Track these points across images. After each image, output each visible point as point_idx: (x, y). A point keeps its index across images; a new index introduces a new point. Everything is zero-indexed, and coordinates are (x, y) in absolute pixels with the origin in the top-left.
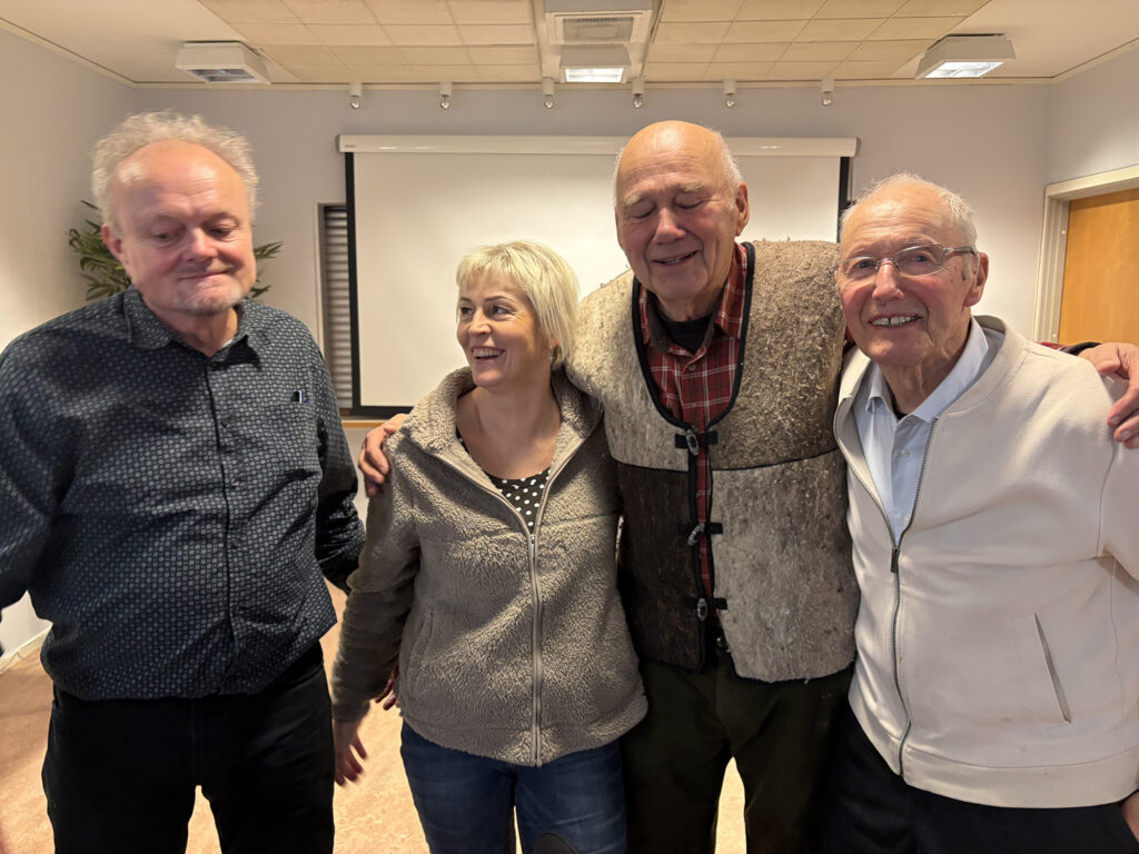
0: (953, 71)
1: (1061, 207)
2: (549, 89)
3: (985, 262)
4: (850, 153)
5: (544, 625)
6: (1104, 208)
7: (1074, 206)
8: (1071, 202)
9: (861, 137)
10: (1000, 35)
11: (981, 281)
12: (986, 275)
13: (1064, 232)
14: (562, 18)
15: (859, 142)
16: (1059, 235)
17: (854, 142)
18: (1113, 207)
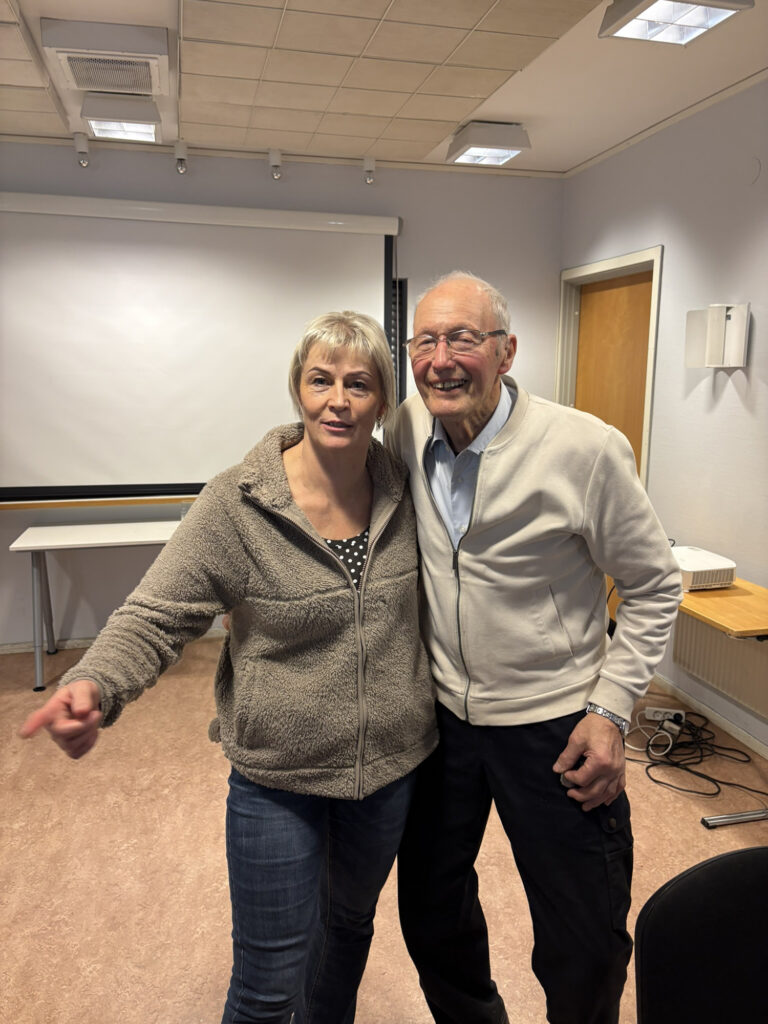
0: (478, 157)
1: (574, 291)
2: (82, 146)
3: (514, 341)
4: (394, 232)
5: (367, 671)
6: (607, 293)
7: (586, 289)
8: (582, 286)
9: (403, 217)
10: (517, 124)
11: (511, 354)
12: (515, 351)
13: (577, 313)
14: (66, 55)
15: (401, 221)
16: (573, 318)
17: (397, 221)
18: (615, 291)
